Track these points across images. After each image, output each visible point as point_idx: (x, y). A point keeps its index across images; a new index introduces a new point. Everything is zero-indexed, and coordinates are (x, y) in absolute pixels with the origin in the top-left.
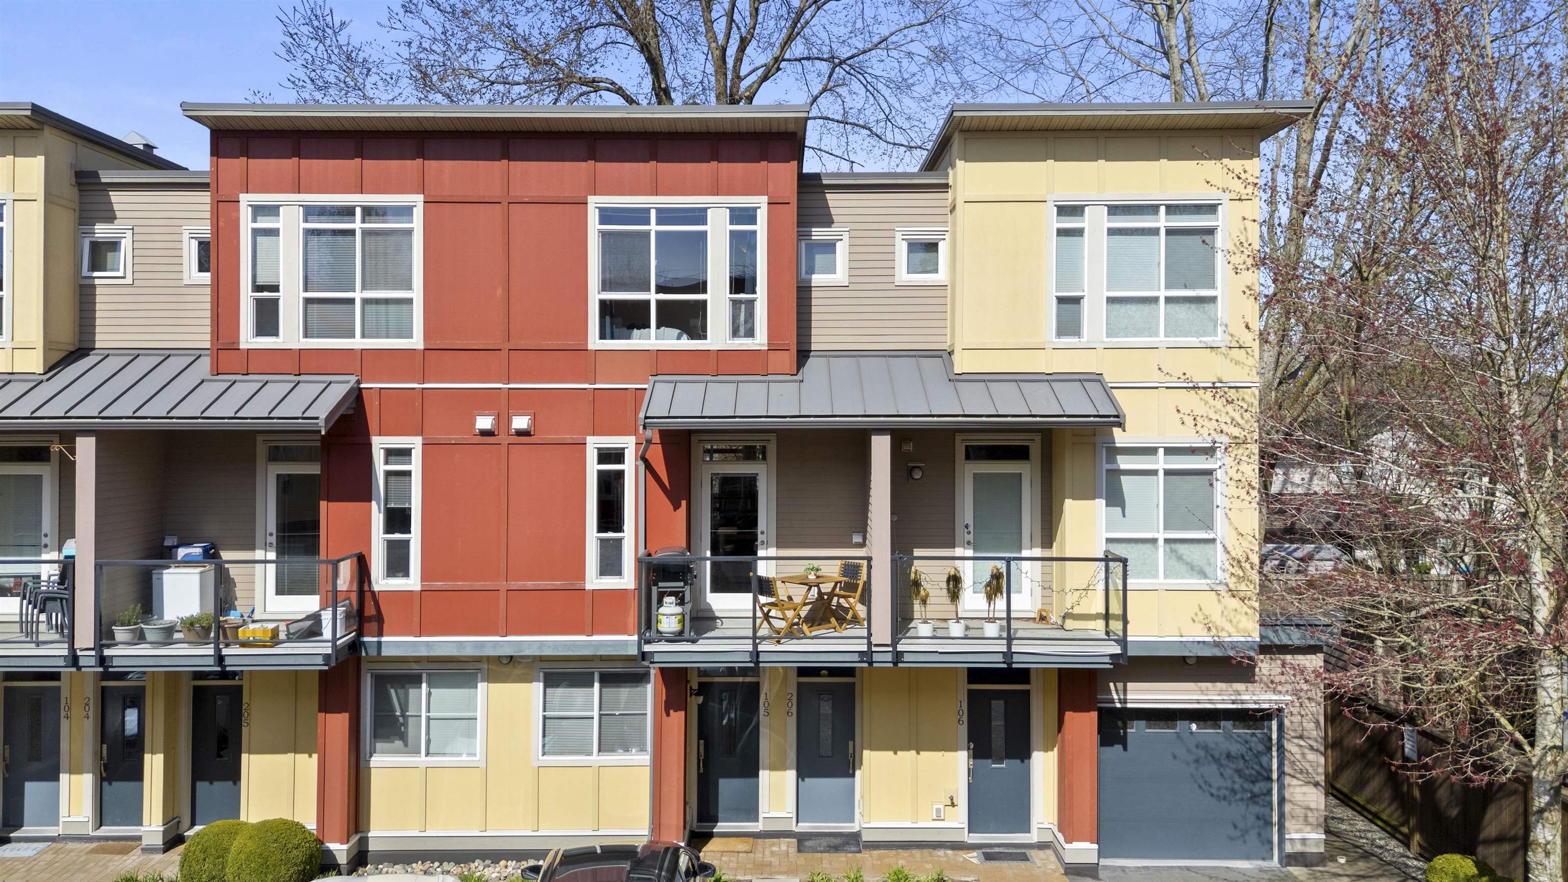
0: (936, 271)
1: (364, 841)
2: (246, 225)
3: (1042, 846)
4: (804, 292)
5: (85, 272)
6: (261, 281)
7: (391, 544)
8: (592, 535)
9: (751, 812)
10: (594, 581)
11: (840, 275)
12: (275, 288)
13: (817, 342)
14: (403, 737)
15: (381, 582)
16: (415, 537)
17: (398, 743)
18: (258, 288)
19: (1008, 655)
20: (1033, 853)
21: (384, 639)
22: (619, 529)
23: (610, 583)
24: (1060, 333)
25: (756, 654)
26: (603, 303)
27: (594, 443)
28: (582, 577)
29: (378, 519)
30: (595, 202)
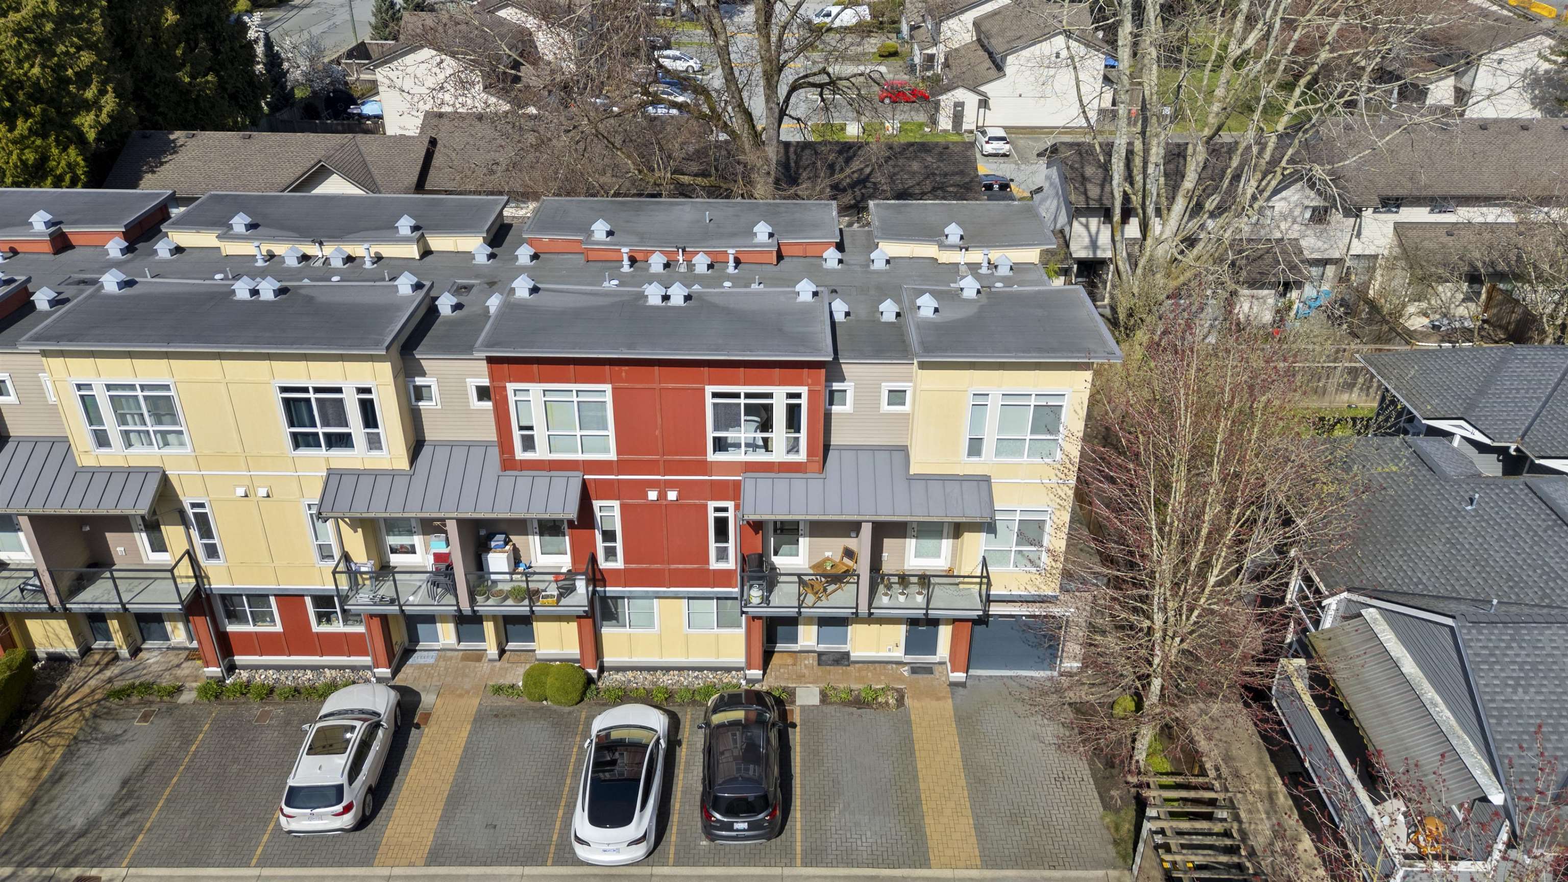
0: (904, 404)
1: (602, 662)
2: (512, 399)
3: (941, 663)
4: (828, 416)
5: (414, 403)
6: (522, 424)
7: (606, 548)
8: (713, 545)
9: (794, 640)
10: (714, 565)
11: (848, 408)
12: (531, 428)
13: (835, 440)
14: (617, 619)
15: (603, 564)
16: (619, 545)
17: (614, 622)
18: (521, 428)
19: (926, 614)
20: (935, 668)
21: (608, 589)
22: (727, 541)
23: (722, 566)
24: (970, 454)
25: (800, 613)
26: (715, 438)
27: (712, 505)
28: (708, 563)
29: (599, 537)
30: (710, 389)
